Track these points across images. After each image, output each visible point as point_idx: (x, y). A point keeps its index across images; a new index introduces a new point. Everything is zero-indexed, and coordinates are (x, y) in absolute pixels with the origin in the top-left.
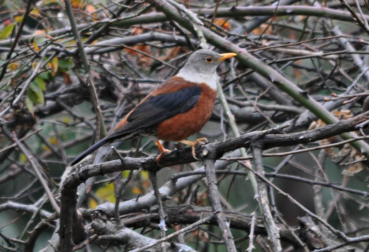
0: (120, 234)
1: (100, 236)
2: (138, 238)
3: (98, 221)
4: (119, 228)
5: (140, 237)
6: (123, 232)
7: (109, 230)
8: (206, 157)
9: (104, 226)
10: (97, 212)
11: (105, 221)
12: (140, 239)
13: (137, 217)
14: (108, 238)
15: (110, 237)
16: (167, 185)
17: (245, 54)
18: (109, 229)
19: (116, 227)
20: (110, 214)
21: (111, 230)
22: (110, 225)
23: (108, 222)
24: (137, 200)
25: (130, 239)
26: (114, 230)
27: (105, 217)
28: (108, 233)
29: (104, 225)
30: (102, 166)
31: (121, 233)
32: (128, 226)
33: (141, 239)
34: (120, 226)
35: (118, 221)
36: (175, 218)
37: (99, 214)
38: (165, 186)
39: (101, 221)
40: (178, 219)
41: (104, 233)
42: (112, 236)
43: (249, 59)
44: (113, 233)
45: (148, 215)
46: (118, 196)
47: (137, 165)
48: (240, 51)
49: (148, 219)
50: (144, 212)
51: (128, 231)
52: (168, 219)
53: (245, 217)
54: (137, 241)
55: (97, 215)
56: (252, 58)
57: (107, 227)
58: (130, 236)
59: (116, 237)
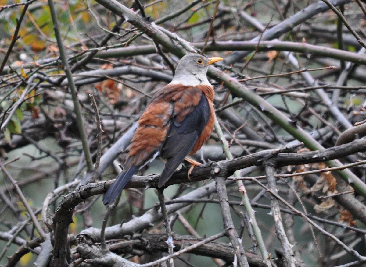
0: (105, 258)
1: (86, 260)
2: (123, 262)
3: (84, 246)
4: (104, 253)
5: (125, 262)
6: (109, 256)
7: (95, 254)
8: (217, 175)
9: (90, 250)
10: (82, 236)
11: (90, 245)
12: (125, 264)
13: (120, 243)
14: (94, 261)
15: (96, 261)
16: (150, 213)
17: (236, 83)
18: (94, 253)
19: (101, 251)
20: (95, 238)
21: (96, 254)
22: (95, 249)
23: (93, 246)
24: (121, 226)
25: (115, 263)
26: (100, 255)
27: (90, 242)
28: (93, 257)
29: (89, 249)
30: (106, 184)
31: (107, 257)
32: (114, 251)
33: (126, 263)
34: (105, 250)
35: (103, 246)
36: (156, 246)
37: (85, 239)
38: (148, 213)
39: (87, 245)
40: (159, 246)
41: (89, 257)
42: (98, 260)
43: (239, 88)
44: (99, 257)
45: (131, 241)
46: (104, 221)
47: (144, 183)
48: (231, 80)
49: (131, 246)
50: (127, 239)
51: (113, 256)
52: (149, 246)
53: (224, 247)
54: (122, 265)
55: (83, 239)
56: (242, 87)
57: (92, 251)
58: (115, 261)
59: (102, 261)
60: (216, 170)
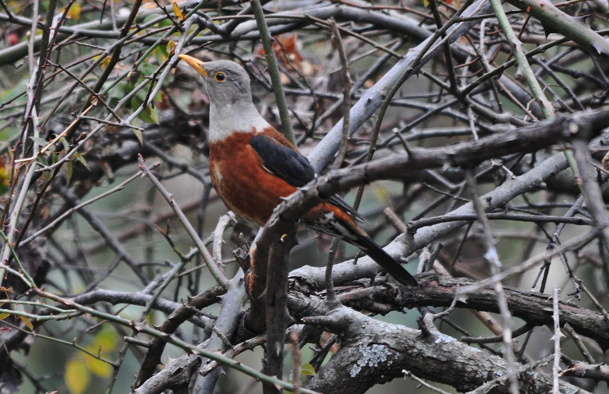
0: (334, 314)
1: (304, 318)
2: (365, 321)
3: (297, 296)
4: (332, 306)
5: (367, 320)
6: (340, 312)
7: (316, 309)
8: (574, 136)
9: (308, 303)
10: (292, 280)
11: (307, 295)
12: (368, 324)
14: (316, 320)
15: (320, 320)
16: (400, 239)
17: (551, 9)
18: (315, 307)
19: (327, 304)
20: (313, 283)
21: (319, 309)
22: (315, 301)
23: (311, 296)
24: (355, 263)
25: (351, 323)
26: (324, 309)
27: (305, 288)
28: (314, 314)
29: (307, 301)
30: (368, 168)
31: (337, 313)
32: (347, 303)
33: (370, 322)
34: (334, 301)
35: (330, 295)
36: (411, 296)
37: (297, 284)
38: (396, 241)
39: (302, 295)
40: (416, 297)
41: (307, 314)
42: (322, 317)
43: (557, 16)
44: (323, 314)
45: (371, 288)
47: (440, 160)
48: (543, 3)
49: (371, 296)
51: (348, 311)
52: (400, 297)
53: (522, 296)
54: (363, 326)
55: (293, 285)
57: (312, 304)
58: (351, 319)
59: (329, 319)
60: (574, 128)
